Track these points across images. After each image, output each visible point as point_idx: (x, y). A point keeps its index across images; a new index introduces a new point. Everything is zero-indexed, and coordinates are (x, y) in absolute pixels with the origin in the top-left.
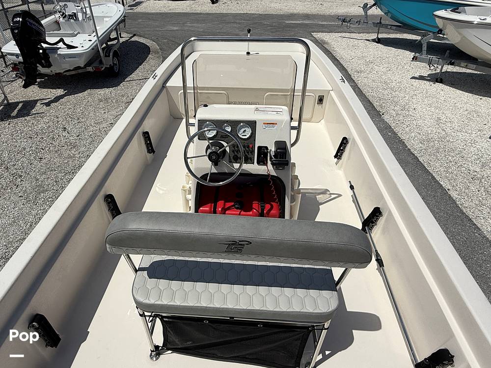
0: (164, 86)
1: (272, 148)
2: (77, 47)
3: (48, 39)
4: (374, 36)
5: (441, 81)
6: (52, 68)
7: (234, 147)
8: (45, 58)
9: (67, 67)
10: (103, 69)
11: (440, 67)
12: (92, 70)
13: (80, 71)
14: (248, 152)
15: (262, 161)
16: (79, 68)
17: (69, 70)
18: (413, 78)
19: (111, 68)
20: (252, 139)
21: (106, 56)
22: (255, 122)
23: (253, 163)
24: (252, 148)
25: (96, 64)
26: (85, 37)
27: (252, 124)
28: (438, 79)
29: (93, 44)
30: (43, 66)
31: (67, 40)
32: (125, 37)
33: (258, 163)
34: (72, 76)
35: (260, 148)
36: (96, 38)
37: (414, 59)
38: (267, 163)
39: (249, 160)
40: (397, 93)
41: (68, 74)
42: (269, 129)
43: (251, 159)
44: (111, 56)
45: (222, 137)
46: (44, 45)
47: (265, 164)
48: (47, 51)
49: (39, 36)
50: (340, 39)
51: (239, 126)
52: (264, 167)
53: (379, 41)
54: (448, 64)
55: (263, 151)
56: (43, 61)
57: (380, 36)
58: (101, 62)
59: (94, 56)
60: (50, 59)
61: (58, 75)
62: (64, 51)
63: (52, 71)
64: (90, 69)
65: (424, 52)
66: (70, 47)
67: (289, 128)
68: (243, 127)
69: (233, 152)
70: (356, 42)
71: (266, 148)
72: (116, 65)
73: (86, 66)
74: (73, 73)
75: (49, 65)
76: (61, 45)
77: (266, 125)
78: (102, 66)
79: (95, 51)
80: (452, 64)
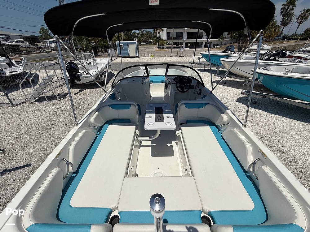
3: (80, 71)
5: (226, 83)
8: (78, 78)
13: (91, 83)
16: (91, 81)
17: (87, 82)
21: (102, 77)
26: (94, 70)
28: (224, 82)
29: (96, 73)
30: (78, 81)
36: (97, 71)
37: (215, 75)
41: (87, 84)
46: (78, 73)
49: (77, 70)
53: (205, 70)
54: (227, 77)
59: (97, 77)
61: (83, 84)
62: (85, 75)
63: (81, 83)
73: (93, 81)
74: (89, 83)
76: (84, 73)
79: (97, 75)
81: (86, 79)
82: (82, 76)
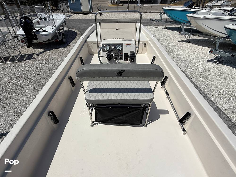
0: (86, 41)
1: (129, 54)
2: (48, 31)
3: (36, 28)
4: (164, 27)
5: (189, 42)
6: (38, 40)
7: (116, 54)
8: (35, 36)
9: (44, 40)
10: (59, 41)
11: (189, 36)
12: (54, 41)
13: (49, 42)
14: (121, 56)
15: (126, 59)
18: (179, 41)
19: (62, 40)
20: (122, 51)
21: (59, 35)
22: (123, 44)
23: (123, 60)
24: (122, 54)
25: (56, 39)
26: (51, 27)
27: (122, 45)
28: (188, 41)
29: (54, 30)
31: (44, 29)
32: (66, 29)
33: (124, 60)
34: (46, 44)
35: (125, 54)
36: (55, 27)
37: (180, 33)
38: (128, 59)
39: (121, 59)
40: (173, 47)
41: (44, 43)
42: (128, 47)
43: (122, 58)
44: (62, 35)
45: (111, 50)
47: (127, 60)
48: (36, 33)
49: (32, 27)
50: (151, 28)
51: (117, 46)
52: (127, 61)
53: (166, 28)
54: (192, 35)
55: (126, 55)
56: (34, 37)
57: (167, 26)
58: (58, 38)
59: (55, 35)
60: (37, 37)
61: (41, 43)
62: (43, 33)
63: (38, 42)
64: (53, 40)
65: (183, 31)
66: (45, 31)
67: (135, 47)
68: (118, 46)
69: (115, 56)
70: (157, 29)
71: (127, 54)
72: (64, 39)
73: (52, 39)
74: (47, 42)
75: (37, 39)
76: (41, 30)
77: (127, 45)
78: (58, 39)
79: (55, 33)
80: (193, 35)
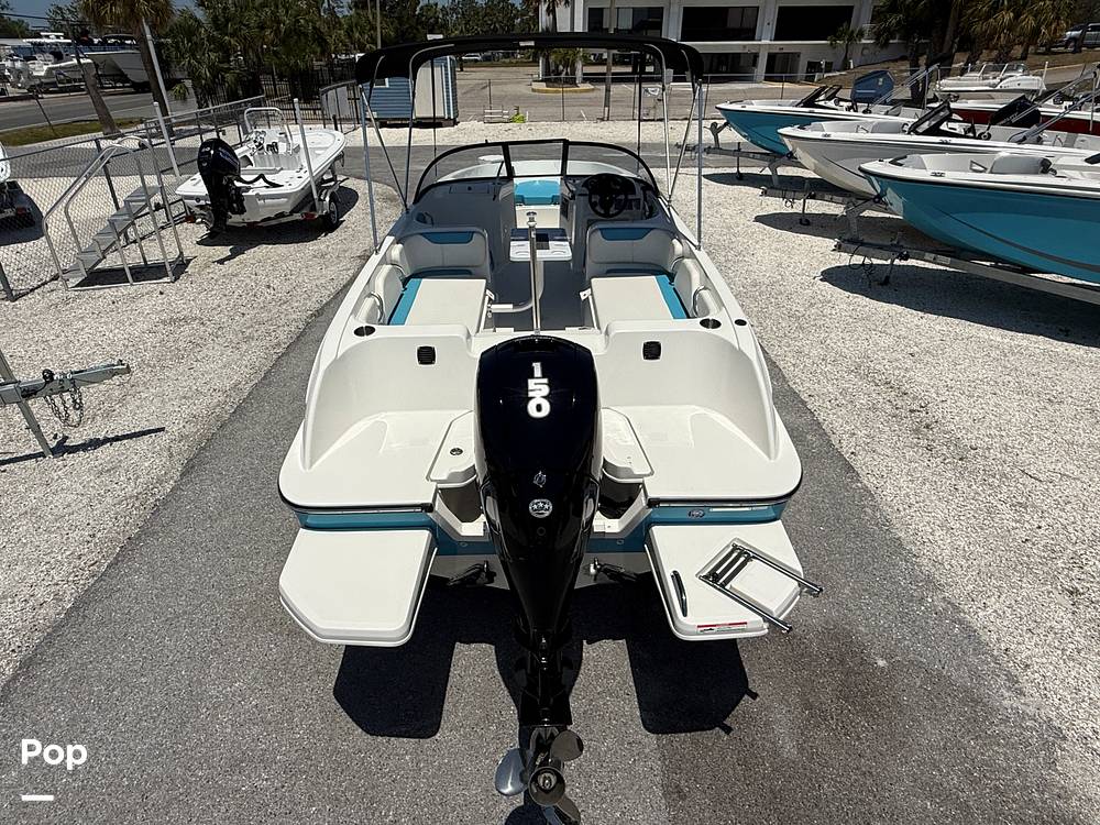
2: (283, 186)
3: (243, 176)
5: (808, 224)
6: (245, 215)
8: (238, 201)
9: (266, 213)
10: (316, 217)
12: (301, 218)
13: (284, 220)
16: (282, 215)
17: (269, 219)
19: (327, 216)
21: (320, 200)
25: (306, 210)
26: (293, 173)
29: (304, 182)
30: (234, 213)
31: (269, 178)
36: (308, 174)
37: (764, 193)
41: (266, 224)
44: (328, 200)
48: (241, 192)
49: (233, 170)
54: (812, 199)
56: (235, 205)
58: (313, 208)
59: (306, 200)
60: (244, 202)
61: (252, 225)
62: (265, 191)
63: (244, 220)
64: (297, 216)
66: (273, 185)
72: (333, 212)
73: (292, 213)
74: (273, 222)
75: (242, 211)
76: (260, 183)
78: (315, 213)
79: (306, 192)
81: (264, 206)
82: (250, 193)
